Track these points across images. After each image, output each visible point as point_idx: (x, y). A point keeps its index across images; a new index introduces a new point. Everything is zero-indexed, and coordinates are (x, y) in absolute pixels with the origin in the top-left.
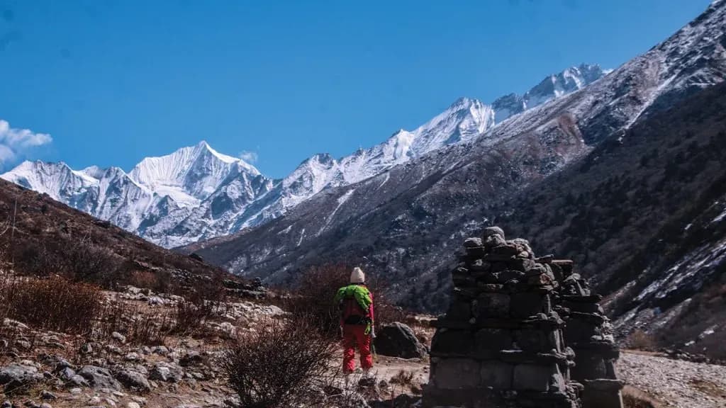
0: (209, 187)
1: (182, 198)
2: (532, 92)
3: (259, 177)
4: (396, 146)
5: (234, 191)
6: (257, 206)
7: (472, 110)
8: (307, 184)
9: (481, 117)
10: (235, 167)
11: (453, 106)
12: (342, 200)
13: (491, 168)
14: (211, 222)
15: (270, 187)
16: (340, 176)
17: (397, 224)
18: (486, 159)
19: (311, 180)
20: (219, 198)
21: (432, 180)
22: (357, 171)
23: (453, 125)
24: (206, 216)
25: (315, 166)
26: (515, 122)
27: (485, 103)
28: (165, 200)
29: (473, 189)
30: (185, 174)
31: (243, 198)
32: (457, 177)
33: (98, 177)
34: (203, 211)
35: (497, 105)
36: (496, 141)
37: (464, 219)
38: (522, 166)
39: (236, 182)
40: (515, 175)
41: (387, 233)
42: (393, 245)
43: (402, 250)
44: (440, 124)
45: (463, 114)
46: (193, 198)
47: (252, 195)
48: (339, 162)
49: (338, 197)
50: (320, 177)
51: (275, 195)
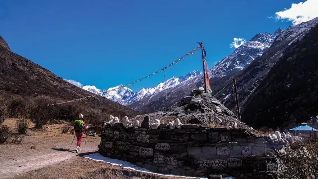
0: (122, 93)
1: (118, 96)
2: (186, 75)
3: (133, 92)
4: (160, 86)
5: (128, 95)
6: (132, 98)
7: (175, 79)
8: (142, 93)
9: (177, 81)
10: (127, 90)
11: (171, 78)
12: (151, 97)
13: (180, 92)
14: (123, 101)
15: (135, 94)
16: (149, 92)
17: (162, 103)
18: (179, 90)
19: (143, 92)
20: (125, 96)
21: (168, 94)
22: (152, 91)
23: (171, 82)
24: (122, 99)
25: (144, 89)
26: (184, 83)
27: (177, 77)
28: (114, 96)
29: (177, 96)
30: (117, 91)
31: (129, 96)
32: (173, 94)
33: (101, 92)
34: (122, 98)
35: (180, 78)
36: (180, 87)
37: (175, 102)
38: (185, 92)
39: (128, 93)
40: (184, 93)
41: (160, 104)
42: (162, 107)
43: (164, 108)
44: (169, 81)
45: (173, 79)
46: (119, 96)
47: (131, 95)
48: (149, 89)
49: (150, 97)
50: (145, 92)
51: (136, 95)
